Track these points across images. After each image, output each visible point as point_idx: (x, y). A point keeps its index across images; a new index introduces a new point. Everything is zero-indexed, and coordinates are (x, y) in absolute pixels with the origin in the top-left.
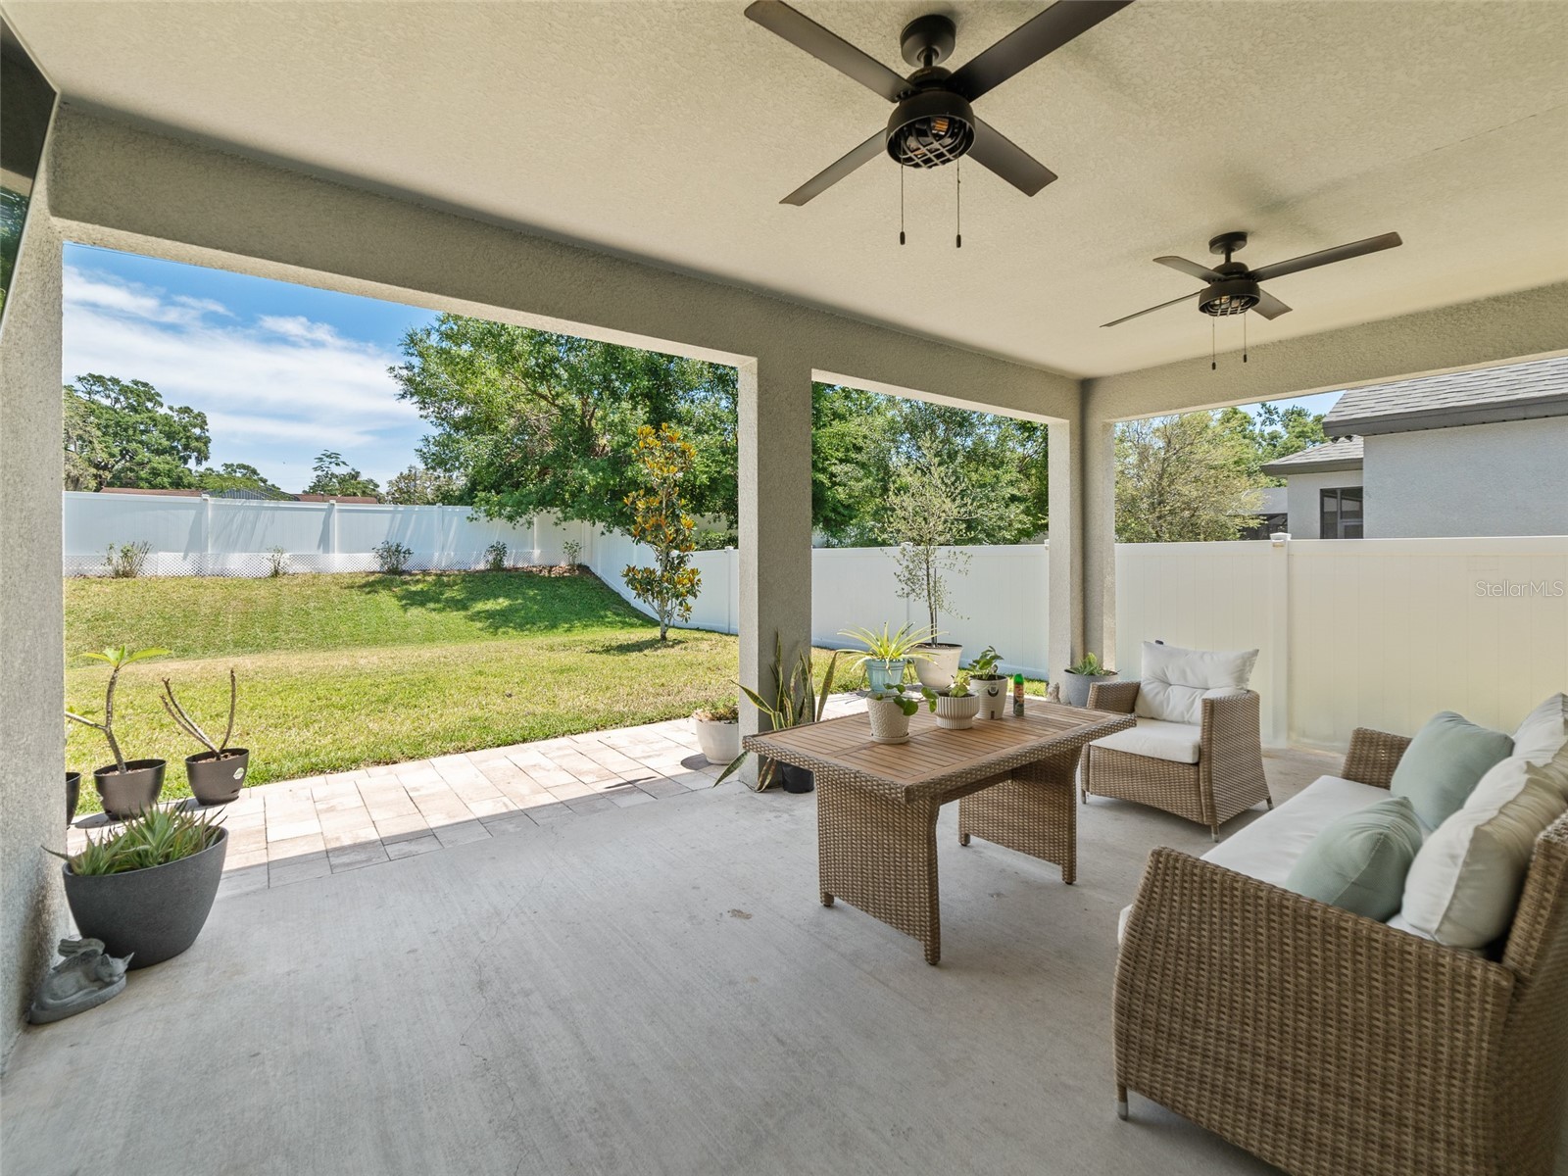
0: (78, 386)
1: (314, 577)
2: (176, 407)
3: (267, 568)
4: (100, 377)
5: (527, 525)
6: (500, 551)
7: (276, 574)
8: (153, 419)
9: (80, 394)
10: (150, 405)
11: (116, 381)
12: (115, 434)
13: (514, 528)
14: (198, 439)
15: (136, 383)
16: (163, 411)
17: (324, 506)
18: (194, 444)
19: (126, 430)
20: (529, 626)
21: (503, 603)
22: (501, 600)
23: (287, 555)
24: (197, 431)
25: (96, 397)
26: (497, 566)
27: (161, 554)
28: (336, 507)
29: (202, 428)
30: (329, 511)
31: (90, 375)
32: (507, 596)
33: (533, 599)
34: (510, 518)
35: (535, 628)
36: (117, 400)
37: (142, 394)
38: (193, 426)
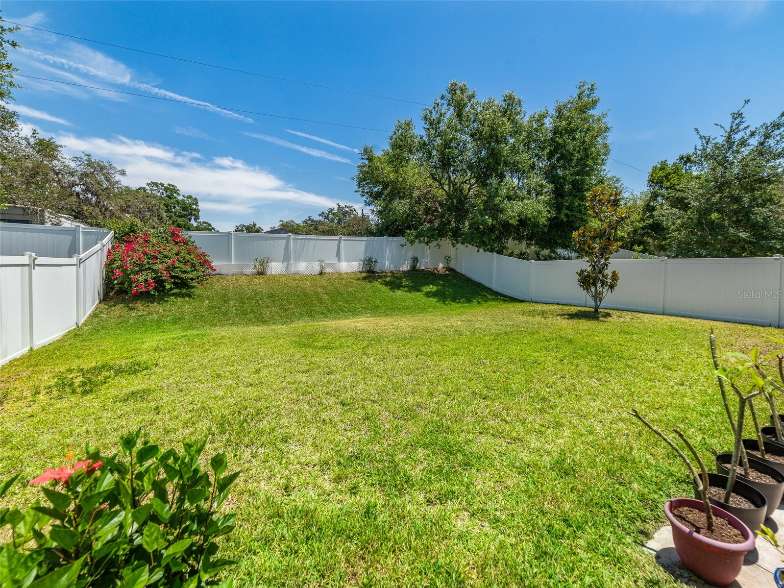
0: (147, 187)
1: (339, 275)
2: (186, 195)
3: (318, 270)
4: (156, 183)
6: (415, 261)
7: (321, 273)
8: (177, 202)
9: (148, 191)
10: (175, 195)
11: (162, 185)
13: (426, 249)
14: (195, 210)
15: (169, 185)
16: (181, 198)
17: (337, 238)
18: (194, 212)
23: (324, 263)
24: (194, 207)
25: (154, 192)
26: (414, 268)
27: (273, 263)
28: (342, 238)
29: (196, 205)
30: (339, 241)
31: (152, 183)
34: (427, 243)
36: (163, 193)
37: (171, 190)
38: (194, 204)
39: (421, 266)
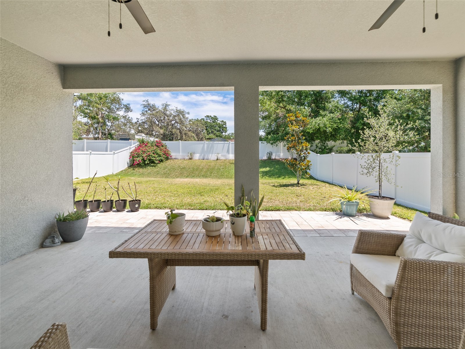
0: (205, 118)
1: (225, 160)
2: (221, 121)
3: (216, 158)
4: (208, 116)
5: (276, 146)
6: (270, 154)
7: (217, 159)
8: (217, 124)
9: (205, 120)
10: (216, 121)
11: (211, 116)
12: (210, 128)
13: (273, 147)
14: (225, 128)
15: (214, 116)
16: (219, 122)
17: (228, 142)
19: (212, 127)
20: (272, 176)
21: (268, 169)
22: (267, 168)
23: (220, 155)
24: (225, 126)
25: (208, 120)
26: (269, 158)
27: (197, 154)
28: (231, 143)
29: (225, 125)
30: (229, 144)
31: (207, 116)
32: (270, 167)
33: (277, 169)
34: (272, 144)
35: (274, 177)
36: (211, 120)
37: (215, 118)
38: (224, 125)
39: (273, 157)
